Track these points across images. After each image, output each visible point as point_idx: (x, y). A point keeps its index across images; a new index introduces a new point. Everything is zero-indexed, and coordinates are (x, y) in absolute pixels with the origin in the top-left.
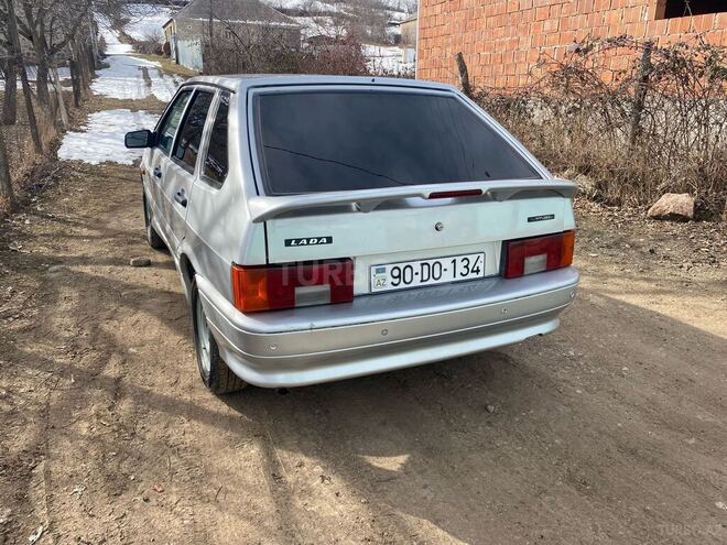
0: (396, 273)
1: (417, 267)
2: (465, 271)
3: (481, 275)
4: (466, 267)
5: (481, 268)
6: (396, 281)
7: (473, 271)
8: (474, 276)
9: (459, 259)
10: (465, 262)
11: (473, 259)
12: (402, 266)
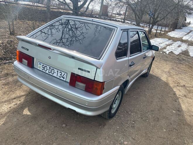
0: (43, 67)
1: (48, 67)
2: (60, 76)
3: (65, 80)
4: (61, 75)
5: (65, 77)
6: (43, 69)
7: (62, 77)
8: (62, 79)
9: (59, 71)
10: (61, 73)
11: (63, 73)
12: (45, 65)
